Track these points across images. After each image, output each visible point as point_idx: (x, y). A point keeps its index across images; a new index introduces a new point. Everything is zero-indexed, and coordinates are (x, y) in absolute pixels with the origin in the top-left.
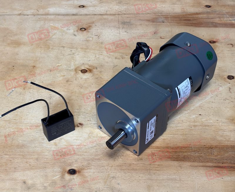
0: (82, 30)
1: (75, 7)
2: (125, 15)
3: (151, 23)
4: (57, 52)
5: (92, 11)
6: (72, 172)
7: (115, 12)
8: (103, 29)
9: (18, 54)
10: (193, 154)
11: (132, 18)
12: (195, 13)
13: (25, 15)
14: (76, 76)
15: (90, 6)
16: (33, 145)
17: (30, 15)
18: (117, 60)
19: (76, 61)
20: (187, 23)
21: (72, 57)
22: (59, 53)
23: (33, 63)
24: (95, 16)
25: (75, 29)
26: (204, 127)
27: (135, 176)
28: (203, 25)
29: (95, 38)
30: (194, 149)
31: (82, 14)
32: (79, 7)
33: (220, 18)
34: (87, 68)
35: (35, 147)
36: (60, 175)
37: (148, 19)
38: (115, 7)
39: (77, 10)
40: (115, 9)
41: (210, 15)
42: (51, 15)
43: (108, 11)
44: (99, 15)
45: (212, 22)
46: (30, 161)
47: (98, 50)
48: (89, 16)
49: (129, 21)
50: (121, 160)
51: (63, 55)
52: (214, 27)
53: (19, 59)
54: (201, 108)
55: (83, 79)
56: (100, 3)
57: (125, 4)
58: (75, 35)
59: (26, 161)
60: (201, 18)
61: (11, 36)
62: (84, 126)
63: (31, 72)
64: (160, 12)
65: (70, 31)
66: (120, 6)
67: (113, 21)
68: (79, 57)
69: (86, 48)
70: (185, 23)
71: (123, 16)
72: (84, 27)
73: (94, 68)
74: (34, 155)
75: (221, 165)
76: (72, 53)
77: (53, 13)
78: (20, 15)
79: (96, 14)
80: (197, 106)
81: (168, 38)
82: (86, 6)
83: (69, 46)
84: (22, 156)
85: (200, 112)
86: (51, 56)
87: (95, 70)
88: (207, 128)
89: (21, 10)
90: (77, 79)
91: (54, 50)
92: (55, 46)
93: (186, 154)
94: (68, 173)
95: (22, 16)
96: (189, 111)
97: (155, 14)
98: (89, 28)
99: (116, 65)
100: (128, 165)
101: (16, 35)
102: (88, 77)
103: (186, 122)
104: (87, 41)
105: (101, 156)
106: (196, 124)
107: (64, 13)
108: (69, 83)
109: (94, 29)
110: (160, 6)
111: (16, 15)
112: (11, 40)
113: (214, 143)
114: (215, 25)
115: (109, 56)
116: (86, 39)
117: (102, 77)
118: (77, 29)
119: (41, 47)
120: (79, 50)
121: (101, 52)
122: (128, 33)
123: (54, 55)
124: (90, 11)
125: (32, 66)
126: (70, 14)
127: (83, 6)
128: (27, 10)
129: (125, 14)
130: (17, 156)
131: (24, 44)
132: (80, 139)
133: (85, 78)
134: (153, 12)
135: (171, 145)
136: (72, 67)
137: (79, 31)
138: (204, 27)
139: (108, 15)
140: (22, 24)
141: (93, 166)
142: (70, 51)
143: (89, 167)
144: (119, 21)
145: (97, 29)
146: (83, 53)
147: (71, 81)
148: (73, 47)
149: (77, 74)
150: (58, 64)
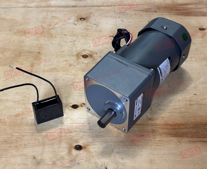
0: (81, 19)
3: (145, 13)
5: (90, 3)
6: (79, 148)
7: (111, 4)
8: (101, 18)
9: (24, 42)
12: (185, 3)
13: (29, 7)
17: (34, 7)
19: (77, 47)
21: (73, 44)
22: (61, 40)
23: (38, 49)
24: (93, 7)
25: (75, 19)
26: (199, 106)
27: (137, 151)
28: (192, 15)
29: (94, 27)
30: (191, 125)
31: (81, 5)
34: (88, 54)
36: (68, 151)
37: (142, 10)
39: (77, 2)
40: (111, 1)
41: (198, 6)
42: (52, 7)
43: (105, 2)
44: (96, 6)
45: (200, 12)
46: (39, 138)
48: (87, 8)
51: (65, 42)
52: (203, 16)
53: (25, 46)
54: (196, 88)
55: (85, 64)
58: (75, 24)
59: (35, 138)
60: (190, 8)
61: (17, 26)
63: (36, 57)
64: (152, 3)
65: (70, 21)
67: (109, 11)
68: (80, 43)
69: (86, 35)
70: (176, 13)
71: (118, 7)
72: (83, 17)
73: (94, 54)
76: (73, 41)
77: (55, 5)
78: (24, 7)
79: (94, 5)
80: (191, 86)
83: (71, 34)
84: (31, 134)
85: (195, 92)
86: (54, 43)
88: (202, 106)
89: (25, 3)
90: (79, 63)
91: (57, 38)
92: (57, 34)
93: (184, 130)
94: (74, 149)
95: (27, 8)
96: (184, 91)
97: (148, 5)
100: (130, 141)
101: (21, 25)
102: (89, 61)
103: (183, 102)
104: (87, 29)
106: (192, 103)
107: (64, 6)
108: (72, 67)
109: (93, 19)
111: (21, 7)
112: (17, 29)
114: (204, 14)
116: (86, 28)
118: (77, 19)
119: (45, 36)
120: (80, 37)
122: (124, 22)
123: (57, 42)
124: (88, 3)
125: (37, 52)
126: (70, 6)
128: (30, 3)
130: (26, 134)
133: (86, 62)
134: (146, 3)
135: (170, 122)
136: (73, 53)
137: (79, 20)
138: (194, 16)
139: (105, 6)
140: (26, 16)
141: (97, 142)
142: (72, 39)
143: (94, 143)
144: (115, 11)
145: (95, 19)
146: (83, 40)
147: (74, 65)
148: (74, 35)
149: (79, 59)
150: (61, 50)
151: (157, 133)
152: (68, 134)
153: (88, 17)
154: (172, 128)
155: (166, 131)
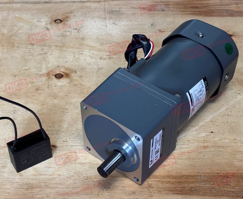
0: (57, 21)
4: (25, 51)
8: (85, 20)
10: (202, 185)
11: (122, 5)
14: (49, 82)
18: (102, 61)
19: (48, 63)
20: (194, 12)
21: (43, 58)
22: (26, 53)
24: (74, 3)
25: (48, 21)
26: (217, 149)
29: (74, 32)
30: (204, 178)
33: (237, 4)
34: (63, 72)
42: (16, 3)
44: (79, 2)
45: (227, 9)
47: (78, 48)
48: (66, 4)
49: (118, 10)
51: (32, 55)
52: (230, 16)
54: (213, 123)
55: (58, 87)
58: (47, 29)
60: (212, 4)
62: (58, 149)
65: (41, 23)
67: (97, 10)
68: (52, 57)
69: (61, 45)
70: (192, 11)
71: (110, 4)
72: (59, 19)
73: (72, 72)
76: (44, 53)
80: (207, 121)
81: (169, 32)
83: (40, 44)
85: (212, 129)
86: (16, 56)
87: (73, 75)
88: (221, 149)
90: (50, 86)
91: (20, 49)
92: (22, 44)
96: (197, 127)
98: (66, 20)
99: (101, 67)
102: (64, 83)
103: (194, 143)
104: (63, 36)
105: (81, 188)
106: (206, 144)
108: (40, 91)
109: (73, 21)
114: (232, 14)
115: (92, 55)
116: (62, 34)
117: (83, 84)
118: (50, 21)
119: (3, 45)
120: (53, 48)
121: (82, 50)
122: (116, 25)
123: (20, 55)
126: (41, 2)
132: (53, 166)
133: (60, 85)
135: (174, 173)
136: (43, 71)
137: (53, 23)
138: (217, 16)
139: (91, 2)
144: (106, 9)
145: (76, 20)
146: (58, 53)
147: (42, 89)
148: (45, 44)
149: (50, 80)
150: (25, 67)
154: (176, 182)
155: (168, 185)
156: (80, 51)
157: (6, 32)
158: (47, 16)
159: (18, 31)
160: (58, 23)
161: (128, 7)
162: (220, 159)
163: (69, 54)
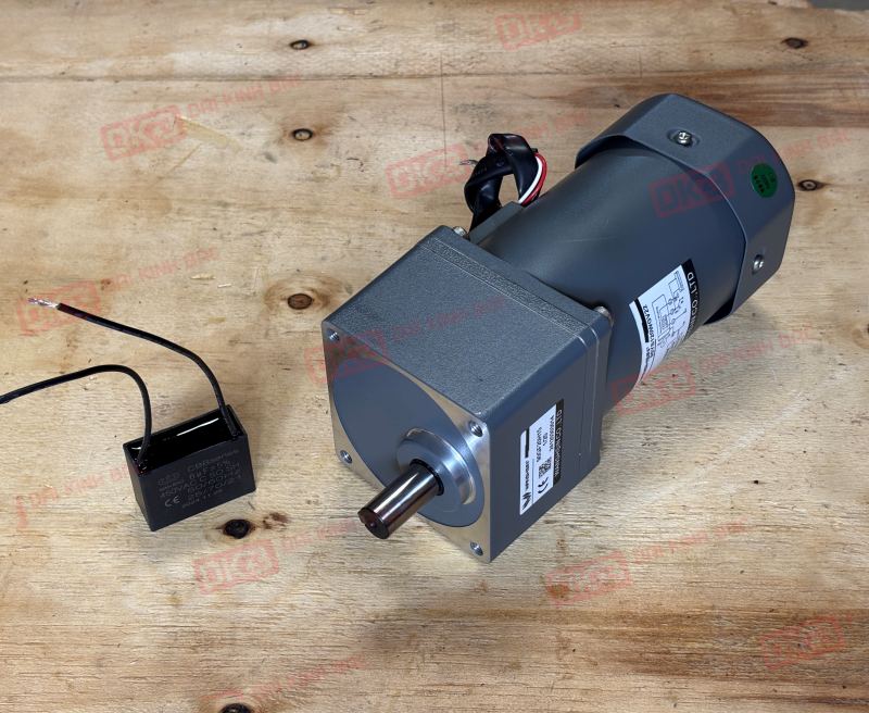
0: (298, 135)
1: (277, 46)
2: (469, 78)
3: (569, 110)
4: (199, 223)
5: (340, 64)
7: (430, 67)
8: (381, 132)
9: (45, 235)
11: (495, 88)
12: (745, 68)
13: (80, 79)
14: (268, 320)
15: (335, 43)
16: (87, 603)
17: (101, 78)
19: (269, 261)
21: (256, 246)
22: (204, 229)
23: (105, 268)
24: (352, 82)
25: (271, 134)
26: (770, 535)
28: (772, 118)
29: (349, 168)
30: (729, 624)
31: (300, 73)
32: (292, 45)
33: (841, 89)
34: (313, 290)
35: (95, 612)
37: (559, 95)
38: (431, 47)
39: (285, 59)
40: (431, 55)
41: (802, 79)
42: (179, 77)
43: (403, 60)
44: (365, 77)
45: (810, 104)
46: (71, 669)
47: (359, 218)
48: (326, 83)
49: (483, 101)
50: (433, 667)
51: (222, 237)
52: (818, 125)
53: (50, 255)
54: (761, 453)
55: (297, 336)
56: (370, 31)
57: (467, 36)
58: (270, 158)
59: (55, 671)
60: (765, 89)
61: (24, 162)
62: (291, 527)
64: (605, 67)
65: (250, 141)
66: (449, 42)
67: (420, 101)
68: (282, 243)
69: (311, 207)
71: (459, 83)
72: (307, 127)
73: (340, 290)
74: (88, 646)
75: (837, 692)
76: (255, 230)
77: (190, 70)
78: (62, 76)
79: (358, 72)
80: (743, 446)
82: (317, 41)
83: (248, 203)
84: (41, 650)
85: (758, 471)
86: (173, 240)
87: (342, 298)
88: (783, 536)
89: (65, 60)
90: (271, 333)
91: (185, 218)
92: (191, 201)
93: (697, 645)
95: (70, 83)
96: (711, 467)
97: (587, 73)
98: (326, 131)
100: (460, 689)
101: (43, 156)
102: (314, 324)
103: (700, 514)
104: (318, 180)
105: (356, 648)
106: (738, 520)
107: (230, 72)
108: (242, 349)
109: (347, 133)
110: (606, 43)
111: (47, 77)
112: (21, 178)
113: (811, 602)
114: (823, 119)
116: (312, 173)
118: (279, 134)
119: (136, 207)
120: (285, 215)
121: (372, 223)
123: (185, 237)
124: (332, 62)
126: (253, 75)
127: (306, 44)
128: (88, 61)
129: (468, 74)
130: (21, 650)
131: (73, 193)
133: (302, 329)
134: (576, 66)
135: (637, 608)
136: (252, 287)
137: (288, 141)
138: (779, 125)
139: (400, 77)
140: (66, 116)
141: (320, 692)
142: (250, 221)
143: (304, 695)
144: (446, 99)
145: (355, 133)
146: (299, 230)
147: (250, 340)
148: (262, 204)
149: (273, 312)
150: (199, 273)
151: (577, 654)
152: (197, 652)
153: (327, 126)
154: (643, 634)
155: (617, 644)
156: (363, 227)
157: (147, 165)
158: (269, 118)
159: (182, 162)
160: (302, 140)
161: (513, 95)
162: (778, 565)
163: (330, 233)
